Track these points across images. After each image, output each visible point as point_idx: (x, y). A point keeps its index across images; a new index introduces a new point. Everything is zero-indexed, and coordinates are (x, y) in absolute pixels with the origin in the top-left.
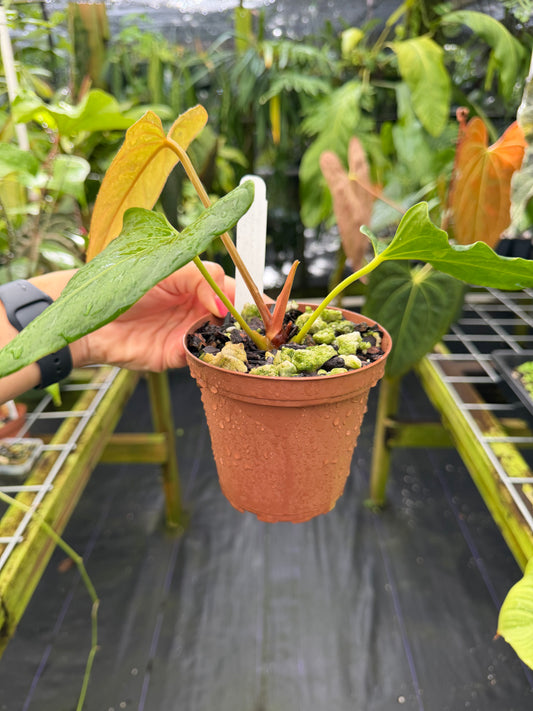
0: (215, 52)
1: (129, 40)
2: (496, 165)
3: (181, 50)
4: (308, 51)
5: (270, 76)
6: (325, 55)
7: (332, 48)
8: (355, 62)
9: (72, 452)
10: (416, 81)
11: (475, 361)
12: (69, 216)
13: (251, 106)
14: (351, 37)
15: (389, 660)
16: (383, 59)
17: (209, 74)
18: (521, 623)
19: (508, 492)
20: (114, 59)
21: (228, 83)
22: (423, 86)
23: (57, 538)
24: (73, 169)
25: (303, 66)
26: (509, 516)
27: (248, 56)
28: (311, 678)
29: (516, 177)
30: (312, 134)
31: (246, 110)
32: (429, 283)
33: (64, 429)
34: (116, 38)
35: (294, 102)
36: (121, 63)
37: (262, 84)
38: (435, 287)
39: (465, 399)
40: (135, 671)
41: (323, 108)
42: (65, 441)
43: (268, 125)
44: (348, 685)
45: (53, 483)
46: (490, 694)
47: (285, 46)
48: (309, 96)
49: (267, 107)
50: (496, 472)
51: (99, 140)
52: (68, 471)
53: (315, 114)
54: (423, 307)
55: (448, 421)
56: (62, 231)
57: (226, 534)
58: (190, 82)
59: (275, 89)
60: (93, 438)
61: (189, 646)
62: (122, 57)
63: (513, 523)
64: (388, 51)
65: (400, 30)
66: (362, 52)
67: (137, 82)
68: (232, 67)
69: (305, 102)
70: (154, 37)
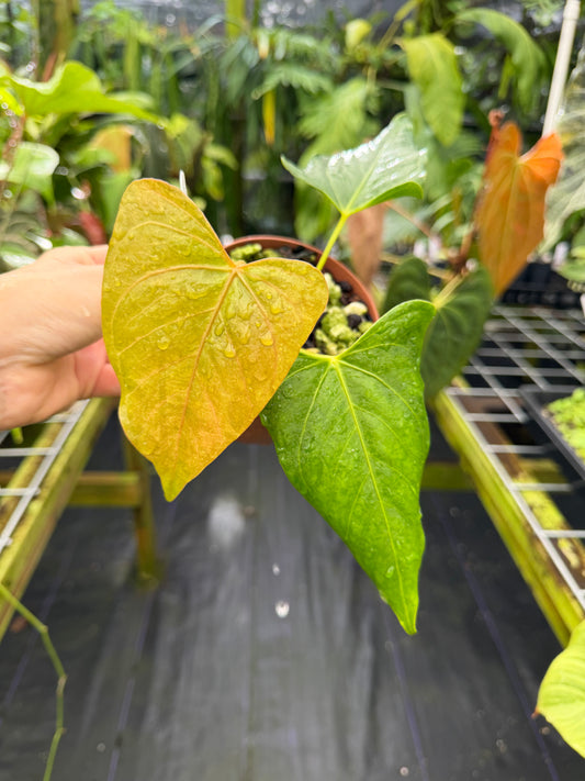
0: (202, 37)
1: (103, 16)
2: (527, 179)
3: (163, 32)
4: (308, 42)
5: (265, 69)
6: (326, 49)
7: (334, 41)
8: (360, 59)
9: (34, 498)
10: (427, 82)
11: (498, 398)
12: (32, 216)
13: (242, 99)
14: (356, 30)
15: (391, 727)
16: (391, 57)
17: (195, 62)
18: (566, 700)
19: (543, 547)
20: (85, 37)
21: (217, 72)
22: (434, 89)
23: (15, 603)
24: (39, 159)
25: (302, 59)
26: (544, 574)
27: (240, 43)
28: (304, 750)
29: (552, 192)
30: (311, 136)
31: (236, 105)
32: (449, 308)
33: (25, 469)
34: (87, 13)
35: (291, 100)
36: (93, 42)
37: (255, 76)
38: (457, 313)
39: (491, 440)
40: (101, 747)
41: (323, 107)
42: (26, 484)
43: (261, 123)
44: (345, 757)
45: (12, 536)
46: (500, 762)
47: (282, 36)
48: (307, 93)
49: (259, 103)
50: (528, 525)
51: (66, 130)
52: (30, 522)
53: (314, 113)
54: (442, 335)
55: (469, 463)
56: (24, 232)
57: (207, 587)
58: (173, 69)
59: (271, 83)
60: (59, 482)
61: (165, 716)
62: (94, 35)
63: (550, 583)
64: (396, 48)
65: (409, 26)
66: (367, 48)
67: (111, 66)
68: (222, 55)
69: (303, 100)
70: (132, 15)
